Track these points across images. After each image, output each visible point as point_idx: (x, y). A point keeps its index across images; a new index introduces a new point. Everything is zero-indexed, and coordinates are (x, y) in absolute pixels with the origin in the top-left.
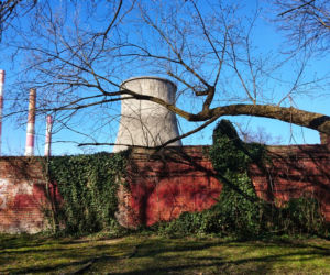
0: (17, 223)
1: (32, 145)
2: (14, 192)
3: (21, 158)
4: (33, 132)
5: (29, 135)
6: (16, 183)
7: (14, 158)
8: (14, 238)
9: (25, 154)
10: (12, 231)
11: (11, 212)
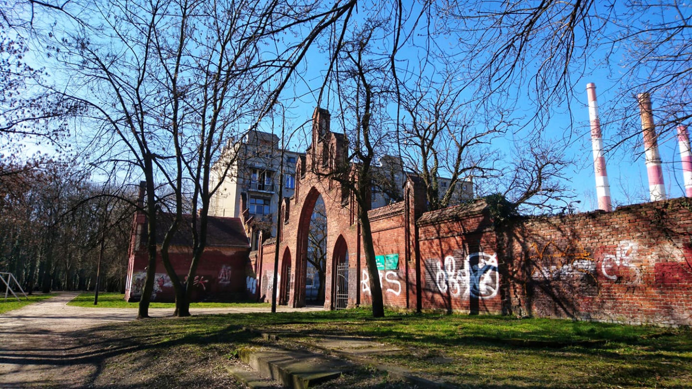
0: (668, 310)
1: (661, 181)
2: (652, 259)
3: (651, 205)
4: (658, 160)
5: (650, 166)
6: (651, 245)
7: (640, 206)
8: (668, 334)
9: (653, 199)
10: (662, 323)
11: (653, 292)
